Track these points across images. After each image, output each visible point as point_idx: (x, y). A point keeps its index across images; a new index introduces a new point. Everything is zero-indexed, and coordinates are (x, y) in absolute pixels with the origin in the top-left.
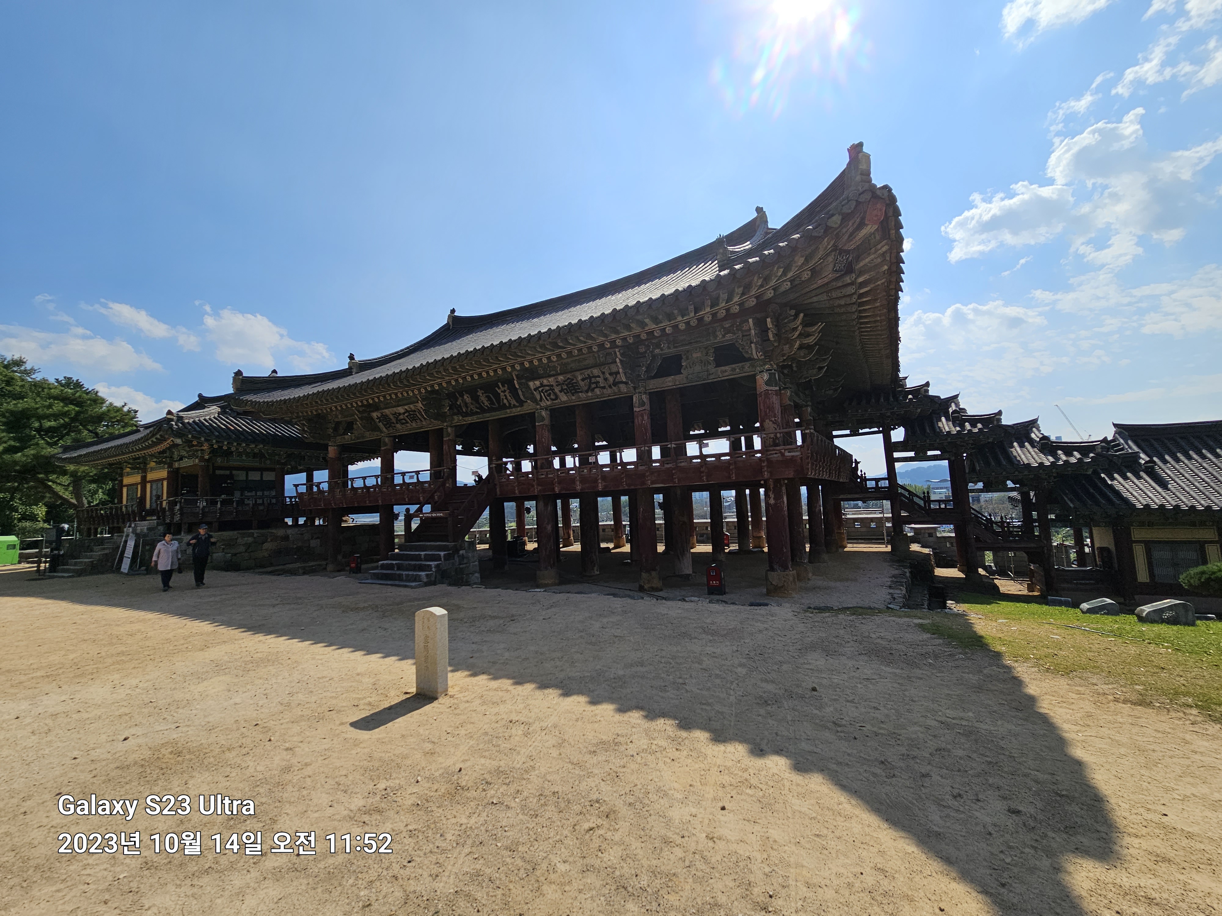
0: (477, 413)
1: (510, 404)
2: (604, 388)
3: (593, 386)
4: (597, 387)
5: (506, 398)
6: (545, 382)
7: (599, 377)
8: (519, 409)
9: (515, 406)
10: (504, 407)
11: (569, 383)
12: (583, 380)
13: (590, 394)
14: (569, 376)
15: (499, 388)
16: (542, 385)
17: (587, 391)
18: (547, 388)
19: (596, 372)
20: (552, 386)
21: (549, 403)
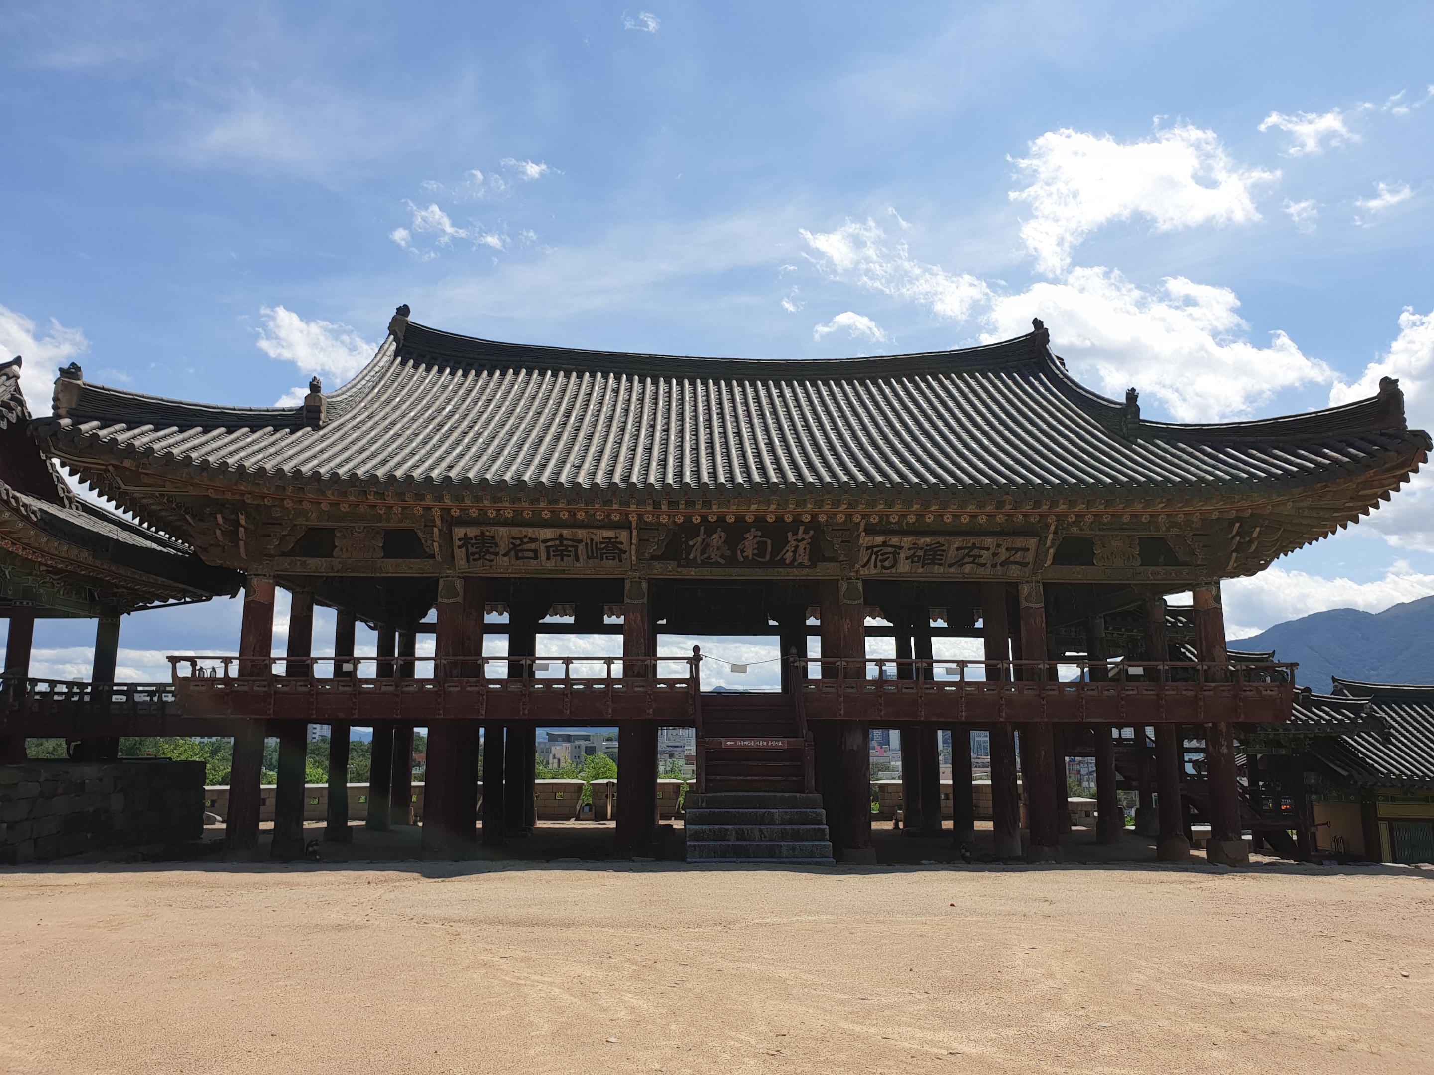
0: (717, 564)
1: (794, 560)
2: (984, 565)
3: (967, 560)
4: (973, 562)
5: (794, 552)
6: (895, 540)
7: (988, 549)
8: (805, 571)
9: (801, 565)
10: (782, 563)
11: (930, 550)
12: (958, 549)
13: (952, 570)
14: (941, 539)
15: (795, 533)
16: (884, 544)
17: (950, 566)
18: (890, 550)
19: (989, 541)
20: (901, 548)
21: (873, 571)
